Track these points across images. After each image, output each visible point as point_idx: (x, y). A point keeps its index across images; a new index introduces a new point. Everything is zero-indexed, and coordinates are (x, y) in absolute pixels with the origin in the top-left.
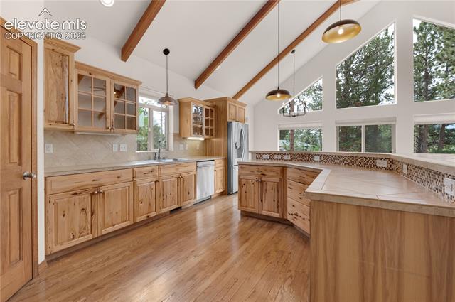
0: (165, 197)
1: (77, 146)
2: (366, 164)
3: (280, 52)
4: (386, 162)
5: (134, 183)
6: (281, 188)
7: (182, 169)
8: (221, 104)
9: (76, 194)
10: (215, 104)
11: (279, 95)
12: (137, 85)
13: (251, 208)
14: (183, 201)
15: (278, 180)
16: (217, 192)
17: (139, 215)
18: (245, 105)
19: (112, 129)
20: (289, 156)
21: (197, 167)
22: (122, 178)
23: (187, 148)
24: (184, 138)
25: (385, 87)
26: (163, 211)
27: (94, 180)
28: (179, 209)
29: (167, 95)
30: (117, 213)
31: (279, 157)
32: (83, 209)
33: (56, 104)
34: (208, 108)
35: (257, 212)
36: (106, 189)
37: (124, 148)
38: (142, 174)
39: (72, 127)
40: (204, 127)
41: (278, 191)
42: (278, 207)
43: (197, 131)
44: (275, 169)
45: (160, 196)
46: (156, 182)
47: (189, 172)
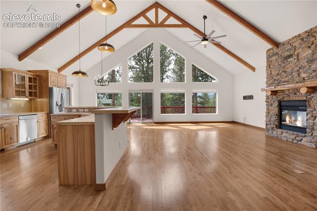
3: (81, 52)
7: (3, 122)
8: (43, 75)
10: (38, 74)
11: (80, 74)
14: (5, 145)
16: (40, 136)
18: (66, 76)
20: (88, 109)
21: (19, 119)
23: (11, 106)
24: (7, 99)
25: (166, 71)
31: (82, 110)
34: (31, 76)
40: (27, 91)
43: (20, 93)
47: (10, 123)
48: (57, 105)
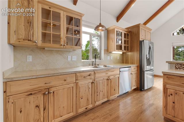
0: (98, 93)
1: (47, 57)
5: (77, 84)
7: (110, 73)
8: (134, 30)
9: (31, 94)
10: (130, 30)
12: (81, 16)
14: (111, 96)
16: (133, 88)
17: (80, 108)
18: (151, 30)
19: (64, 45)
21: (120, 71)
22: (68, 81)
23: (112, 59)
24: (110, 52)
26: (98, 103)
27: (46, 83)
28: (108, 101)
29: (100, 24)
30: (63, 107)
32: (37, 106)
33: (23, 27)
34: (126, 33)
36: (56, 89)
37: (75, 58)
38: (83, 78)
39: (35, 44)
40: (123, 45)
45: (94, 93)
46: (92, 83)
47: (114, 75)
48: (147, 58)
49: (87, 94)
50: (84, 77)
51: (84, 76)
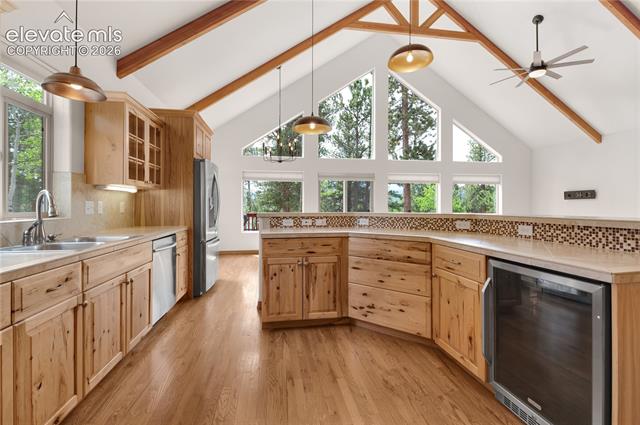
0: (96, 343)
2: (442, 226)
4: (469, 223)
6: (339, 271)
7: (129, 262)
8: (177, 125)
10: (163, 119)
11: (312, 125)
13: (289, 313)
14: (131, 338)
15: (335, 259)
18: (211, 133)
20: (325, 220)
24: (95, 186)
26: (93, 382)
29: (75, 69)
31: (310, 222)
34: (154, 125)
35: (300, 318)
38: (42, 294)
40: (147, 165)
41: (335, 276)
42: (335, 302)
43: (137, 171)
44: (331, 241)
45: (85, 346)
46: (76, 309)
47: (140, 266)
48: (210, 207)
49: (59, 360)
50: (48, 291)
51: (48, 287)
